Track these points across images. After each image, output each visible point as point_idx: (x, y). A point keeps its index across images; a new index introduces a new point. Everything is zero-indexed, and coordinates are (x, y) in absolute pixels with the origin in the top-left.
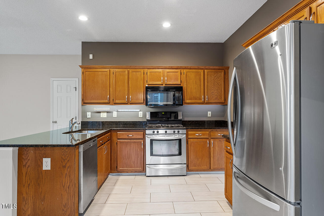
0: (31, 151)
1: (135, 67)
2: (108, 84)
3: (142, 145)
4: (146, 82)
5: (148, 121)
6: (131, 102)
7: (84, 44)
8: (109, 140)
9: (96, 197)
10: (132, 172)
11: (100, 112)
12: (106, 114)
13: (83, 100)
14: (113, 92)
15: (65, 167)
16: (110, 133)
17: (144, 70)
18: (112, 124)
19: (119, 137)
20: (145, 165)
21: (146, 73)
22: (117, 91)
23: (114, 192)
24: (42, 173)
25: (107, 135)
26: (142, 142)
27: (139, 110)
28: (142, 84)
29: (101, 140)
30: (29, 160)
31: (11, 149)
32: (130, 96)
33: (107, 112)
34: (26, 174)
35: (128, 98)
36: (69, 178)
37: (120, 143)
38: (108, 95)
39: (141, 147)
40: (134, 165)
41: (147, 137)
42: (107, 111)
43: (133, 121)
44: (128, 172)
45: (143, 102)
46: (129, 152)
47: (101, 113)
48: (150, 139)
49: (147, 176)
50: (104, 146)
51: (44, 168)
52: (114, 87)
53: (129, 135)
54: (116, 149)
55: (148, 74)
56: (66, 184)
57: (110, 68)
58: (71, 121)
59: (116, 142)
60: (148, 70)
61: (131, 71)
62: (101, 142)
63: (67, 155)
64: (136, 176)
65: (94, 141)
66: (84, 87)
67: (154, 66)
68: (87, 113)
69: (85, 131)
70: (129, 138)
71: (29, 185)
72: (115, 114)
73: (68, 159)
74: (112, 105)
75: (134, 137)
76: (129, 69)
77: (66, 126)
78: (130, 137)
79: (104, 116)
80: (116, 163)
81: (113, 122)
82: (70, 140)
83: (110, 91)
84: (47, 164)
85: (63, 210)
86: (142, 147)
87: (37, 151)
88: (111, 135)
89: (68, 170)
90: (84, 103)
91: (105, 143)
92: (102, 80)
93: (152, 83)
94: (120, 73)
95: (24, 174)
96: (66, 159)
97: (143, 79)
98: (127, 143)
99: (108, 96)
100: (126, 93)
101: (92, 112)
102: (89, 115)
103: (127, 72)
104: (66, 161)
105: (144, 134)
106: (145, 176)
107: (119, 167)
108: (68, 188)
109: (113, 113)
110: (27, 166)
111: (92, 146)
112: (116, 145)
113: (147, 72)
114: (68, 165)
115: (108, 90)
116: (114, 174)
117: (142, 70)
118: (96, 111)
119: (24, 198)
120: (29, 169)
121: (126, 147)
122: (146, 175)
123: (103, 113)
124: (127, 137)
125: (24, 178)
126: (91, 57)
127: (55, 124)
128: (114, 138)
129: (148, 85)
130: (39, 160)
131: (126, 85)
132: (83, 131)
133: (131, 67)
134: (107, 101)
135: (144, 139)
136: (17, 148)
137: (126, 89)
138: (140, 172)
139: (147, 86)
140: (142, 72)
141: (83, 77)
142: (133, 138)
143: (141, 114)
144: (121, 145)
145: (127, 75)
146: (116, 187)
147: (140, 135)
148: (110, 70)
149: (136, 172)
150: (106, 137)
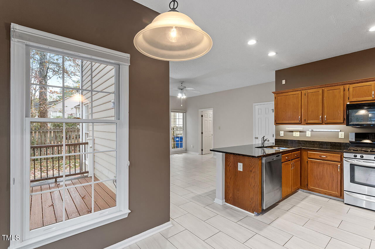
0: (232, 157)
1: (331, 85)
2: (300, 106)
3: (339, 169)
4: (347, 99)
5: (351, 143)
6: (326, 122)
7: (278, 72)
8: (298, 158)
9: (281, 203)
10: (325, 194)
11: (292, 132)
12: (299, 133)
13: (275, 121)
14: (305, 113)
15: (252, 172)
16: (300, 151)
17: (344, 87)
18: (305, 143)
19: (309, 157)
20: (342, 190)
21: (347, 89)
22: (310, 111)
23: (299, 205)
24: (237, 172)
25: (294, 152)
26: (339, 165)
27: (339, 130)
28: (342, 102)
29: (287, 156)
30: (230, 162)
31: (221, 153)
32: (325, 116)
33: (300, 132)
34: (229, 170)
35: (322, 118)
36: (254, 180)
37: (311, 162)
38: (299, 115)
39: (337, 170)
40: (328, 188)
41: (345, 160)
42: (299, 130)
43: (331, 142)
44: (320, 193)
45: (342, 122)
46: (321, 173)
47: (294, 133)
48: (350, 163)
49: (345, 204)
50: (290, 162)
51: (239, 169)
52: (306, 107)
53: (322, 156)
54: (307, 167)
55: (351, 90)
56: (252, 184)
57: (302, 90)
58: (263, 139)
59: (307, 160)
60: (351, 85)
61: (326, 89)
62: (286, 158)
63: (253, 164)
64: (330, 200)
65: (277, 156)
66: (277, 109)
67: (359, 80)
68: (281, 132)
69: (275, 147)
70: (322, 159)
71: (231, 178)
72: (308, 134)
73: (253, 166)
74: (305, 125)
75: (329, 158)
76: (323, 88)
77: (259, 142)
78: (323, 157)
79: (296, 135)
80: (306, 181)
81: (306, 141)
82: (262, 153)
83: (302, 112)
84: (240, 167)
85: (251, 202)
86: (339, 171)
87: (235, 157)
88: (301, 153)
89: (254, 174)
90: (277, 123)
91: (292, 160)
92: (293, 102)
93: (357, 99)
94: (313, 94)
95: (228, 170)
96: (252, 166)
97: (343, 96)
98: (320, 163)
99: (300, 117)
100: (321, 112)
101: (284, 132)
102: (282, 133)
103: (321, 91)
104: (252, 168)
105: (342, 157)
106: (342, 202)
107: (310, 186)
108: (254, 187)
109: (306, 132)
110: (230, 166)
111: (275, 160)
112: (306, 164)
113: (349, 88)
114: (253, 171)
115: (300, 111)
116: (305, 191)
117: (342, 88)
118: (288, 130)
119: (228, 185)
120: (231, 168)
121: (318, 167)
122: (344, 202)
123: (295, 133)
124: (319, 158)
125: (228, 173)
126: (284, 82)
127: (257, 140)
128: (305, 157)
129: (350, 102)
130: (236, 163)
131: (321, 104)
132: (274, 147)
133: (326, 86)
134: (298, 122)
135: (341, 162)
136: (225, 154)
137: (321, 108)
138: (336, 197)
139: (348, 103)
140: (341, 88)
141: (276, 101)
142: (327, 159)
143: (341, 135)
144: (312, 164)
145: (322, 94)
146: (303, 202)
147: (337, 158)
148: (301, 92)
149: (331, 195)
150: (294, 154)
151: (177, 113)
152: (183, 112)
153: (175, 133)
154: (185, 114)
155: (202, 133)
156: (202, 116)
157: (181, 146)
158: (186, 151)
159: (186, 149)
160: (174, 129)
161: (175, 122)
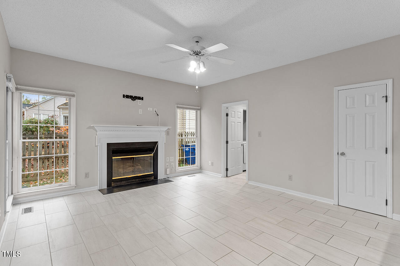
151: (187, 111)
152: (197, 110)
153: (184, 141)
154: (199, 112)
155: (227, 142)
156: (227, 115)
157: (193, 162)
158: (200, 170)
159: (200, 166)
160: (183, 135)
161: (183, 124)
